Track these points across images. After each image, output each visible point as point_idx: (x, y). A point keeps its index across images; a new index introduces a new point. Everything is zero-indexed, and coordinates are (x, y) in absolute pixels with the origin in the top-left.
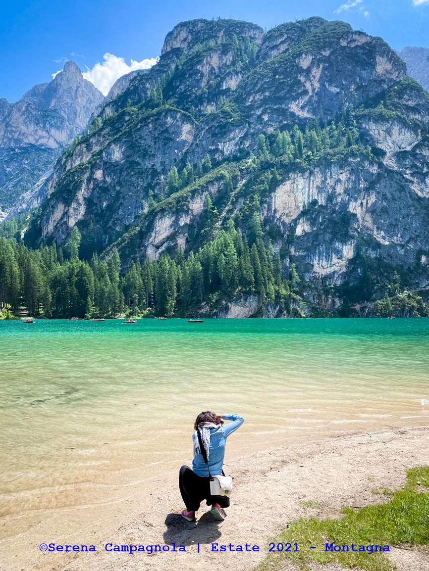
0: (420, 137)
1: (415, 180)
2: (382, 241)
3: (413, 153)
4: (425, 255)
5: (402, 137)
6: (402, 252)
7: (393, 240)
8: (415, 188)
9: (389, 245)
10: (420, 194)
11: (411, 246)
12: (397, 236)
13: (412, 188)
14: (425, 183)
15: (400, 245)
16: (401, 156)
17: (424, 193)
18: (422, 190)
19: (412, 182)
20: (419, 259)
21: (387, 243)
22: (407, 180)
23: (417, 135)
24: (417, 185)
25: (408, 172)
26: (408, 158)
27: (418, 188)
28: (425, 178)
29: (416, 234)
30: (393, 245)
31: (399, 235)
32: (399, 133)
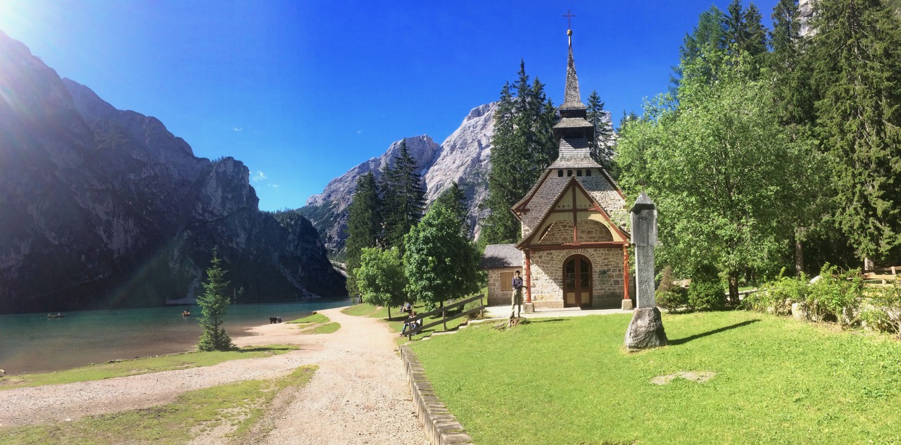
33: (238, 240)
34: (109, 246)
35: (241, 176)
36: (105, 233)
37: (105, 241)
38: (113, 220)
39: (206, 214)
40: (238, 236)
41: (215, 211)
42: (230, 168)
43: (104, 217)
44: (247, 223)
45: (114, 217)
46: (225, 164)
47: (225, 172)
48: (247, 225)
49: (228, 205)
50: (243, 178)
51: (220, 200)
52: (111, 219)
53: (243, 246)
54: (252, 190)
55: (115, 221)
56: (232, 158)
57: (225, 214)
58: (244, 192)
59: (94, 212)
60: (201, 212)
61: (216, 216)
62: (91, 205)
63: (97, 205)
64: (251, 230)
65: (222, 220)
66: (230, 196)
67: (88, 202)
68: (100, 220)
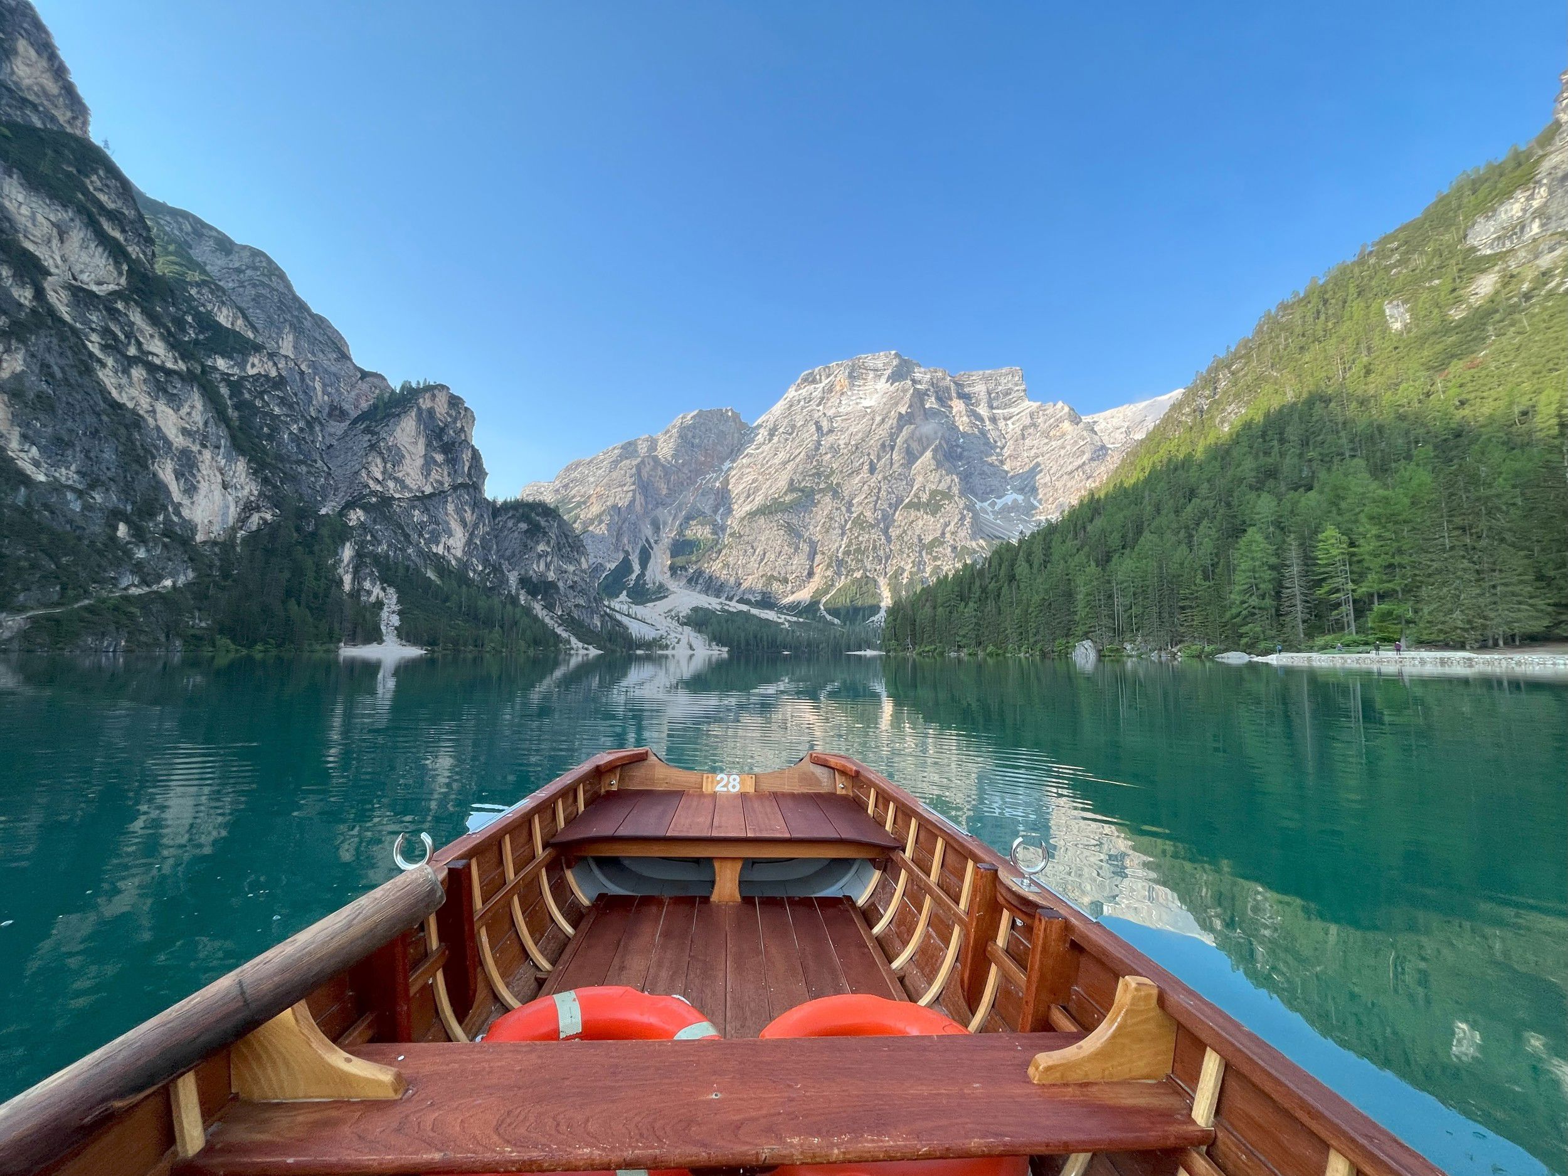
0: (123, 281)
1: (110, 362)
2: (29, 469)
3: (107, 304)
4: (125, 521)
5: (85, 258)
6: (77, 506)
7: (57, 475)
8: (107, 377)
9: (48, 483)
10: (115, 393)
11: (97, 496)
12: (68, 468)
13: (100, 374)
14: (130, 377)
15: (72, 488)
16: (81, 296)
17: (124, 394)
18: (120, 387)
19: (103, 365)
20: (114, 528)
21: (42, 478)
22: (91, 355)
23: (120, 274)
24: (111, 374)
25: (95, 337)
26: (100, 311)
27: (113, 380)
28: (130, 366)
29: (109, 474)
30: (57, 487)
31: (73, 468)
32: (81, 247)
34: (185, 513)
35: (459, 425)
36: (177, 479)
37: (177, 495)
38: (200, 452)
39: (391, 484)
40: (450, 535)
41: (408, 481)
42: (441, 407)
43: (179, 441)
44: (469, 512)
45: (204, 446)
46: (434, 396)
47: (431, 412)
48: (469, 516)
49: (434, 475)
50: (462, 429)
51: (420, 462)
52: (195, 448)
53: (459, 554)
54: (476, 456)
55: (206, 455)
56: (448, 389)
57: (428, 490)
58: (466, 456)
59: (150, 420)
60: (380, 478)
61: (411, 491)
62: (145, 402)
63: (161, 407)
64: (476, 526)
65: (423, 500)
66: (439, 458)
67: (134, 392)
68: (168, 443)
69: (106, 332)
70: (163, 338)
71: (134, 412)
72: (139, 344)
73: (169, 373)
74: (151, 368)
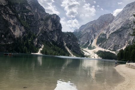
0: (7, 3)
3: (5, 7)
4: (4, 35)
8: (4, 16)
10: (5, 18)
14: (7, 16)
16: (1, 6)
18: (5, 17)
19: (3, 14)
20: (2, 36)
22: (2, 13)
25: (2, 11)
26: (3, 7)
28: (7, 14)
29: (2, 29)
33: (55, 38)
34: (14, 34)
36: (13, 29)
37: (12, 32)
39: (47, 30)
41: (49, 29)
42: (55, 17)
43: (13, 24)
45: (17, 25)
47: (53, 18)
48: (58, 34)
49: (53, 28)
50: (58, 21)
51: (51, 26)
52: (15, 25)
53: (56, 40)
54: (60, 25)
55: (17, 26)
57: (52, 30)
58: (58, 25)
60: (45, 29)
62: (8, 19)
63: (10, 20)
64: (59, 36)
65: (51, 32)
66: (54, 25)
67: (7, 18)
68: (11, 24)
69: (4, 10)
70: (11, 10)
71: (7, 20)
72: (8, 11)
73: (12, 15)
74: (10, 14)
